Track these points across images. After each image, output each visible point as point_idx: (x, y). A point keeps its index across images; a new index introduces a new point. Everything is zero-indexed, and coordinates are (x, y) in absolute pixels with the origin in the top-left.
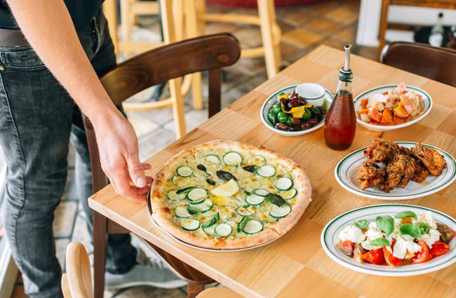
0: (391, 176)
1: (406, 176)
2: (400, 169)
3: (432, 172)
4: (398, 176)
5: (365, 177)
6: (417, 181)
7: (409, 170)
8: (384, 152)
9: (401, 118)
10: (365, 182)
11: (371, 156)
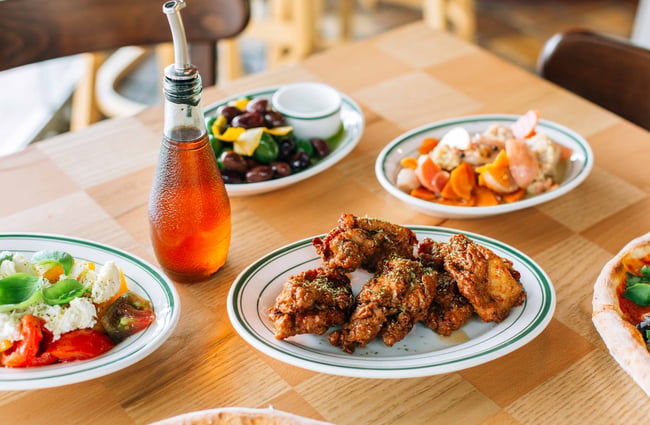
0: (361, 311)
1: (401, 317)
2: (387, 295)
3: (480, 311)
4: (378, 312)
5: (283, 308)
6: (436, 330)
7: (413, 300)
8: (360, 246)
9: (496, 193)
10: (281, 321)
11: (328, 254)
